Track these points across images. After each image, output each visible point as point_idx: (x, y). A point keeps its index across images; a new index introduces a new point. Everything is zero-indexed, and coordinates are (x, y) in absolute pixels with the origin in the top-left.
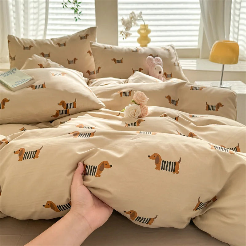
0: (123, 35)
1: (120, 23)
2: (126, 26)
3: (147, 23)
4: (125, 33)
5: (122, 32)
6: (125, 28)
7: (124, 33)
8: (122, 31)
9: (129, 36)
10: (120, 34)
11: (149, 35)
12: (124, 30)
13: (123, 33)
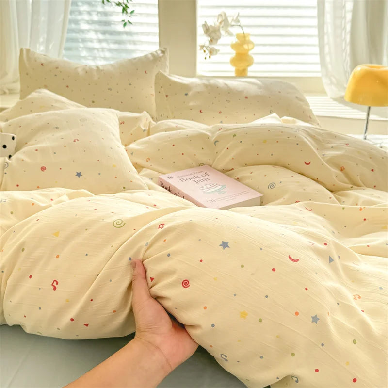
0: (205, 51)
1: (200, 31)
2: (209, 36)
3: (247, 31)
4: (209, 49)
5: (202, 47)
6: (209, 39)
7: (207, 49)
8: (203, 44)
9: (215, 53)
10: (200, 50)
11: (250, 53)
12: (207, 44)
13: (205, 49)
